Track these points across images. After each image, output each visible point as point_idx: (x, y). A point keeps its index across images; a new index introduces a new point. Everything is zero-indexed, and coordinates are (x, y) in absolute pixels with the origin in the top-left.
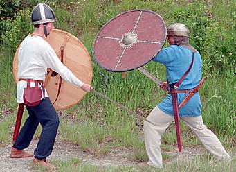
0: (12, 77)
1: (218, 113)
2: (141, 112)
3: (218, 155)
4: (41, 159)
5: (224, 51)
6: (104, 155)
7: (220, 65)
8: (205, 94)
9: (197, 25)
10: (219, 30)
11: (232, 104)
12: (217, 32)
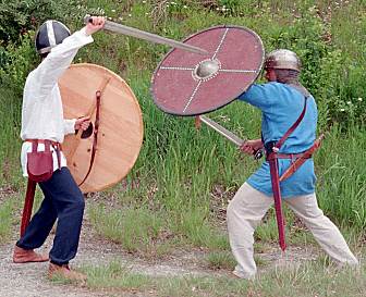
0: (16, 136)
1: (340, 193)
2: (219, 191)
3: (339, 259)
4: (60, 265)
5: (350, 95)
6: (161, 258)
7: (343, 117)
8: (320, 163)
9: (308, 55)
10: (342, 62)
11: (362, 179)
12: (339, 66)
